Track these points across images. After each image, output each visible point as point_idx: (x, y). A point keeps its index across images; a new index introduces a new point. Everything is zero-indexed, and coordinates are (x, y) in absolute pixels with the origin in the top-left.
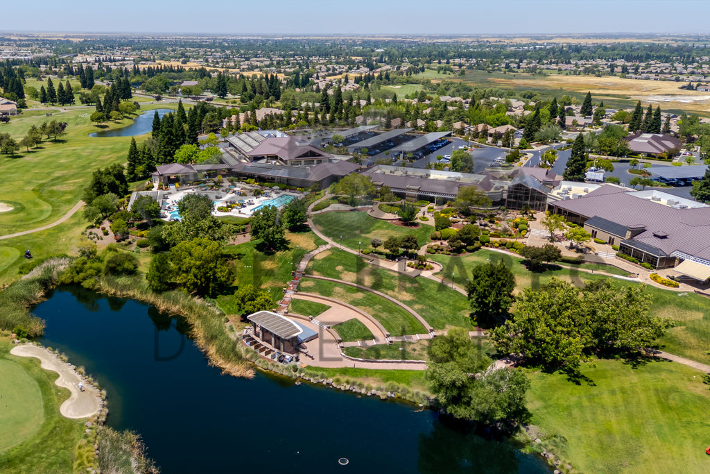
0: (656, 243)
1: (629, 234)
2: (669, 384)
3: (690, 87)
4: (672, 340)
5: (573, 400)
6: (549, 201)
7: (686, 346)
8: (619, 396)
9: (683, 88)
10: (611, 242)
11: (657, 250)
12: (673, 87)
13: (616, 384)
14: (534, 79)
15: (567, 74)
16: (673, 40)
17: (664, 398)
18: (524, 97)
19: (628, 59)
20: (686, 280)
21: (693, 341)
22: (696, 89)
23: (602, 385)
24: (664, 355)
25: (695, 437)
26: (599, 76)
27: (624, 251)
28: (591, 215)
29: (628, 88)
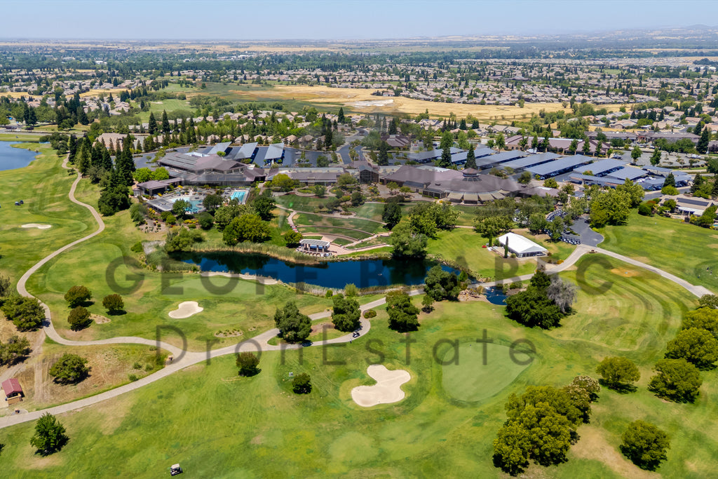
0: (437, 188)
1: (425, 186)
2: (463, 234)
3: (378, 94)
4: (458, 221)
5: (438, 244)
6: (380, 177)
7: (463, 222)
8: (451, 241)
9: (373, 94)
10: (417, 191)
11: (438, 191)
12: (367, 94)
13: (448, 237)
14: (265, 90)
15: (287, 85)
16: (343, 48)
17: (464, 237)
18: (273, 108)
19: (323, 68)
20: (452, 200)
21: (464, 220)
22: (382, 95)
23: (444, 239)
24: (457, 226)
25: (478, 245)
26: (312, 86)
27: (425, 194)
28: (405, 181)
29: (338, 96)
